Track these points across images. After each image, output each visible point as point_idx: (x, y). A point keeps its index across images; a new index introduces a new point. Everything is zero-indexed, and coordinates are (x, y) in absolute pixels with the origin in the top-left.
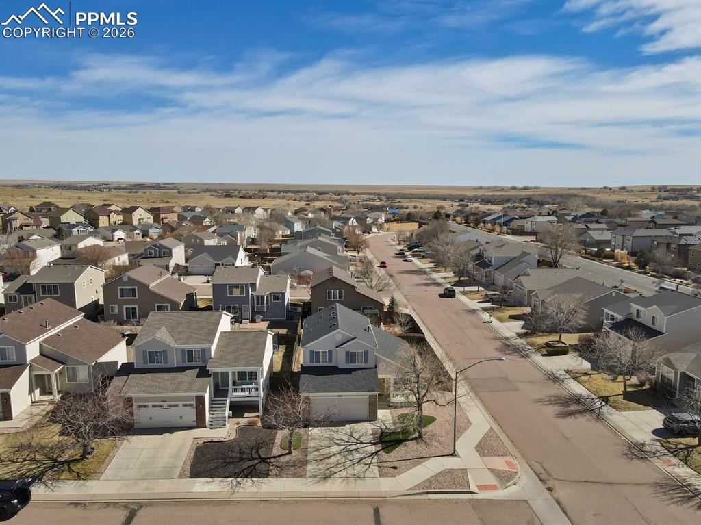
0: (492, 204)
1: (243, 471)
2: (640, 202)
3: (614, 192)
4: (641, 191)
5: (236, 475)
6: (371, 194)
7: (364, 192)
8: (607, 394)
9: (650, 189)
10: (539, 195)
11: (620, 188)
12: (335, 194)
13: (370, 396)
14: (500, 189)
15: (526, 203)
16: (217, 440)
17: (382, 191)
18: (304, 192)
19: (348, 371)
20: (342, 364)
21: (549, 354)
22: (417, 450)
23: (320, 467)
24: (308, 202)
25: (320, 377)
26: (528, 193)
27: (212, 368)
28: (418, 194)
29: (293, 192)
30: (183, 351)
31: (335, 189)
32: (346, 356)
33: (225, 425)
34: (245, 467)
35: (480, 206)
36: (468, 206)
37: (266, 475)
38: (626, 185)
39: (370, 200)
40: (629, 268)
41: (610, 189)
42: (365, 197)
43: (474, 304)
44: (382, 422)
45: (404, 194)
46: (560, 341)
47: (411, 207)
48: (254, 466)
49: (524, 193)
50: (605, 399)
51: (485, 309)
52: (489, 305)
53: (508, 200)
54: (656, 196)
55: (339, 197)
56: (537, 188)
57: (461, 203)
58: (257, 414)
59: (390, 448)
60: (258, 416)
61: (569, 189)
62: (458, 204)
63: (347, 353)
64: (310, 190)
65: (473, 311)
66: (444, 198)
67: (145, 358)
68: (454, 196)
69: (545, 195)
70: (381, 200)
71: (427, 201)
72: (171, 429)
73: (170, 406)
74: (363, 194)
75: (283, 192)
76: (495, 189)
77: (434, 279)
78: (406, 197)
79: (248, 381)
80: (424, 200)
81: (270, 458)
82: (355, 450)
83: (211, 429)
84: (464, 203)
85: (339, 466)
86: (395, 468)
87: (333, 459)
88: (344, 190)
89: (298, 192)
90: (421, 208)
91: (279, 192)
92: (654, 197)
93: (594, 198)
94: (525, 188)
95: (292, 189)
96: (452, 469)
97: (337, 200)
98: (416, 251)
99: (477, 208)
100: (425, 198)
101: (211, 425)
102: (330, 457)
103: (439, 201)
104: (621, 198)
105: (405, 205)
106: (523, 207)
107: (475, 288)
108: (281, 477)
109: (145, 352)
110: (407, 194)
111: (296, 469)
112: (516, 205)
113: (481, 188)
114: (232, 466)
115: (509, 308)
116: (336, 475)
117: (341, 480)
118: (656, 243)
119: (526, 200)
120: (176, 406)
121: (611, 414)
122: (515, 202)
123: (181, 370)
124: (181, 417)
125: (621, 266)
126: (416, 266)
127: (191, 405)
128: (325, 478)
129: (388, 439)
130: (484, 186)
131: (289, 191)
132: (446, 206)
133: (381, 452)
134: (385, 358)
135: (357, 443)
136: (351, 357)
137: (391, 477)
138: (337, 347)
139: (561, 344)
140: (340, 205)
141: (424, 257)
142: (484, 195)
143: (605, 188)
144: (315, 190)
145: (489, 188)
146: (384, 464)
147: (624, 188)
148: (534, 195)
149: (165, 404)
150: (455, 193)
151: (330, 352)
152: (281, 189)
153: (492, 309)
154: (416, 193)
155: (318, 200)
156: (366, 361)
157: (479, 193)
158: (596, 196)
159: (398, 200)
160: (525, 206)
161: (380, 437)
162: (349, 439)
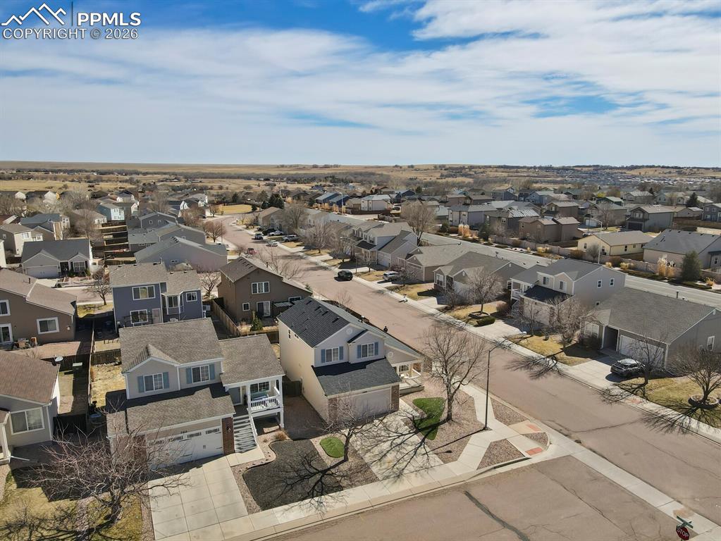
0: (299, 183)
1: (313, 488)
2: (428, 179)
3: (404, 170)
4: (426, 170)
5: (310, 495)
6: (165, 174)
7: (156, 171)
8: (553, 354)
9: (433, 168)
10: (340, 173)
11: (409, 167)
12: (122, 174)
13: (393, 387)
14: (302, 167)
15: (331, 182)
16: (260, 463)
17: (177, 171)
18: (81, 171)
19: (362, 366)
20: (354, 358)
21: (480, 325)
22: (455, 431)
23: (383, 467)
24: (91, 184)
25: (339, 376)
26: (330, 172)
27: (228, 386)
28: (219, 173)
29: (65, 171)
30: (188, 369)
31: (119, 169)
32: (358, 350)
33: (255, 445)
34: (313, 485)
35: (289, 185)
36: (275, 185)
37: (340, 488)
38: (414, 164)
39: (166, 180)
40: (474, 241)
41: (401, 167)
42: (159, 177)
43: (375, 285)
44: (404, 411)
45: (203, 174)
46: (481, 312)
47: (216, 187)
48: (320, 480)
49: (326, 171)
50: (553, 357)
51: (391, 289)
52: (390, 284)
53: (313, 179)
54: (439, 175)
55: (127, 177)
56: (337, 166)
57: (267, 182)
58: (278, 427)
59: (431, 435)
60: (280, 429)
61: (366, 167)
62: (264, 183)
63: (359, 347)
64: (87, 169)
65: (380, 292)
66: (248, 178)
67: (140, 385)
68: (258, 175)
69: (346, 173)
70: (179, 180)
71: (231, 180)
72: (198, 462)
73: (191, 436)
74: (155, 174)
75: (52, 171)
76: (297, 167)
77: (316, 264)
78: (206, 176)
79: (259, 392)
80: (228, 180)
81: (329, 469)
82: (403, 442)
83: (241, 452)
84: (270, 182)
85: (401, 461)
86: (450, 452)
87: (390, 457)
88: (131, 169)
89: (72, 171)
90: (227, 188)
91: (46, 172)
92: (438, 175)
93: (389, 176)
94: (326, 167)
95: (63, 168)
96: (497, 442)
97: (126, 181)
98: (273, 235)
99: (285, 187)
100: (227, 178)
101: (240, 448)
102: (385, 455)
103: (243, 180)
104: (413, 175)
105: (209, 185)
106: (329, 186)
107: (366, 269)
108: (356, 486)
109: (140, 378)
110: (206, 173)
111: (363, 474)
112: (323, 183)
113: (282, 166)
114: (299, 487)
115: (412, 286)
116: (405, 471)
117: (413, 475)
118: (488, 217)
119: (330, 179)
120: (198, 434)
121: (567, 369)
122: (321, 181)
123: (189, 392)
124: (204, 446)
125: (465, 239)
126: (285, 250)
127: (216, 431)
128: (398, 476)
129: (423, 425)
130: (286, 164)
131: (60, 171)
132: (253, 186)
133: (426, 440)
134: (392, 347)
135: (399, 437)
136: (363, 350)
137: (453, 461)
138: (349, 342)
139: (483, 315)
140: (134, 186)
141: (287, 241)
142: (288, 174)
143: (396, 166)
144: (94, 169)
145: (291, 166)
146: (439, 450)
147: (412, 166)
148: (336, 173)
149: (185, 436)
150: (258, 172)
151: (341, 348)
152: (48, 168)
153: (397, 288)
154: (216, 172)
155: (102, 181)
156: (377, 353)
157: (283, 172)
158: (390, 173)
159: (200, 180)
160: (331, 184)
161: (415, 425)
162: (389, 434)
